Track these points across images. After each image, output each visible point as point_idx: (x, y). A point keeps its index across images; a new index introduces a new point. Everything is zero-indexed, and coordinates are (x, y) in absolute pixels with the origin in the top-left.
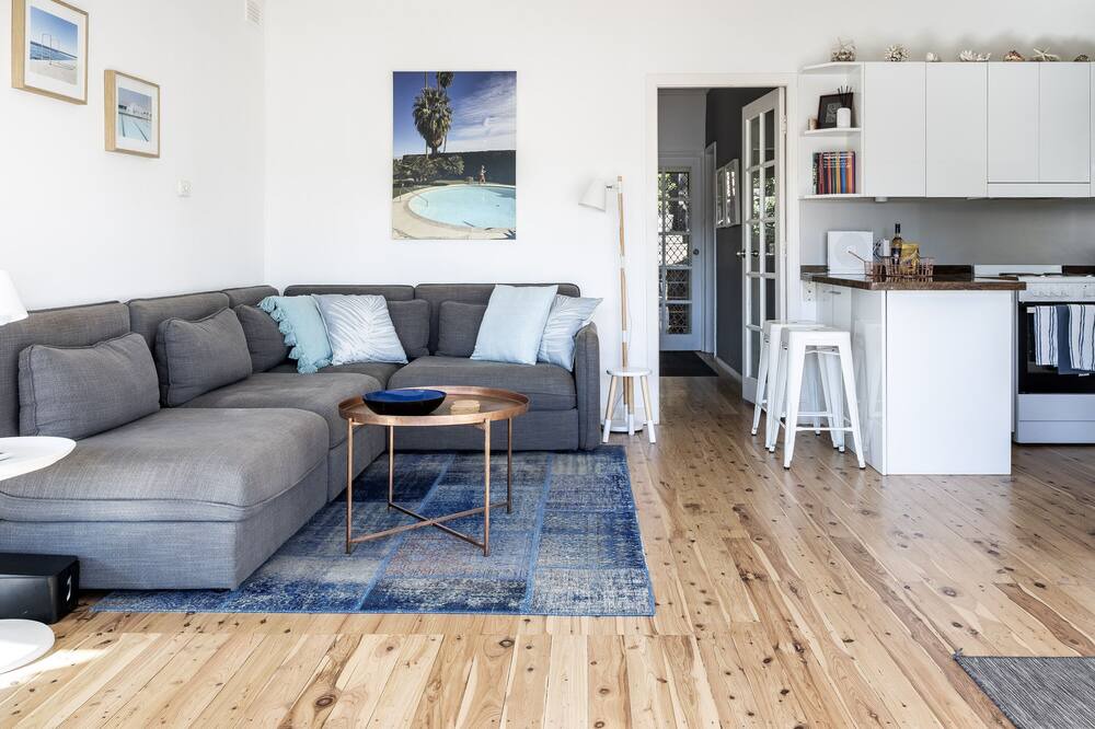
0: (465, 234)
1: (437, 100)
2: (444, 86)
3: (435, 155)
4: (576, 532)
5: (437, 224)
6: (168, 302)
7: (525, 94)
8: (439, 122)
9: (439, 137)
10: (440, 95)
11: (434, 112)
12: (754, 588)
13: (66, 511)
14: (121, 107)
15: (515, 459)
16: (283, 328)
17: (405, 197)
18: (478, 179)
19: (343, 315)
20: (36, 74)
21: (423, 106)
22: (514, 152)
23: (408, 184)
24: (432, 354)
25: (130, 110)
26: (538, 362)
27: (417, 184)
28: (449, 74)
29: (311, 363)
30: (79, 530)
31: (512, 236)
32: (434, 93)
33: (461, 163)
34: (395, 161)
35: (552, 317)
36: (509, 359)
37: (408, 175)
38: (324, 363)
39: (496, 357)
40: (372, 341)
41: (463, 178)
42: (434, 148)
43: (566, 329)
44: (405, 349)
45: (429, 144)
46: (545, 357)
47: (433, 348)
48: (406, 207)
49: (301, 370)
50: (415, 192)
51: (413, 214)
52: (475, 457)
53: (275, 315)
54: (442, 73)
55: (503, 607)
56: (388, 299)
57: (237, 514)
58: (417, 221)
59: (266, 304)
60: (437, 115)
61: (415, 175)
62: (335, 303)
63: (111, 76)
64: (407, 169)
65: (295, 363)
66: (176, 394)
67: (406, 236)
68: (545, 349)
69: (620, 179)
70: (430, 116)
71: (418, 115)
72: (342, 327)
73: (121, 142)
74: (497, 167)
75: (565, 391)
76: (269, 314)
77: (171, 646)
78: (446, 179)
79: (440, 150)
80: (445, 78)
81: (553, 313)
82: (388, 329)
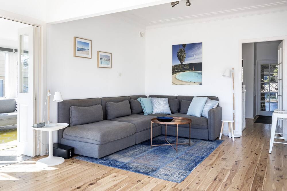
0: (189, 84)
1: (182, 51)
2: (184, 47)
3: (182, 64)
4: (184, 160)
5: (182, 81)
6: (112, 98)
7: (204, 48)
8: (183, 56)
9: (183, 60)
10: (183, 50)
11: (182, 54)
12: (215, 182)
13: (72, 138)
14: (101, 58)
15: (191, 140)
16: (142, 105)
17: (175, 75)
18: (192, 70)
19: (156, 102)
20: (78, 54)
21: (179, 53)
22: (201, 63)
23: (176, 72)
24: (179, 113)
25: (103, 59)
26: (201, 116)
27: (177, 72)
28: (185, 45)
29: (147, 113)
30: (75, 142)
31: (201, 84)
32: (182, 50)
33: (188, 66)
34: (173, 66)
35: (206, 105)
36: (194, 115)
37: (176, 70)
38: (150, 113)
39: (191, 114)
40: (162, 109)
41: (188, 70)
42: (182, 63)
43: (208, 109)
44: (171, 111)
45: (181, 62)
46: (203, 115)
47: (179, 111)
48: (175, 77)
49: (144, 114)
50: (177, 74)
51: (177, 79)
52: (181, 139)
53: (140, 102)
54: (184, 44)
55: (147, 174)
56: (168, 99)
57: (99, 143)
58: (178, 81)
59: (139, 99)
60: (182, 55)
61: (177, 69)
62: (155, 100)
63: (98, 52)
64: (175, 68)
65: (143, 112)
66: (109, 117)
67: (175, 84)
68: (203, 113)
69: (233, 69)
70: (181, 55)
71: (178, 55)
72: (155, 105)
73: (101, 66)
74: (197, 67)
75: (205, 124)
76: (139, 101)
77: (80, 167)
78: (184, 70)
79: (183, 63)
80: (184, 46)
81: (206, 104)
82: (167, 106)
